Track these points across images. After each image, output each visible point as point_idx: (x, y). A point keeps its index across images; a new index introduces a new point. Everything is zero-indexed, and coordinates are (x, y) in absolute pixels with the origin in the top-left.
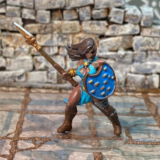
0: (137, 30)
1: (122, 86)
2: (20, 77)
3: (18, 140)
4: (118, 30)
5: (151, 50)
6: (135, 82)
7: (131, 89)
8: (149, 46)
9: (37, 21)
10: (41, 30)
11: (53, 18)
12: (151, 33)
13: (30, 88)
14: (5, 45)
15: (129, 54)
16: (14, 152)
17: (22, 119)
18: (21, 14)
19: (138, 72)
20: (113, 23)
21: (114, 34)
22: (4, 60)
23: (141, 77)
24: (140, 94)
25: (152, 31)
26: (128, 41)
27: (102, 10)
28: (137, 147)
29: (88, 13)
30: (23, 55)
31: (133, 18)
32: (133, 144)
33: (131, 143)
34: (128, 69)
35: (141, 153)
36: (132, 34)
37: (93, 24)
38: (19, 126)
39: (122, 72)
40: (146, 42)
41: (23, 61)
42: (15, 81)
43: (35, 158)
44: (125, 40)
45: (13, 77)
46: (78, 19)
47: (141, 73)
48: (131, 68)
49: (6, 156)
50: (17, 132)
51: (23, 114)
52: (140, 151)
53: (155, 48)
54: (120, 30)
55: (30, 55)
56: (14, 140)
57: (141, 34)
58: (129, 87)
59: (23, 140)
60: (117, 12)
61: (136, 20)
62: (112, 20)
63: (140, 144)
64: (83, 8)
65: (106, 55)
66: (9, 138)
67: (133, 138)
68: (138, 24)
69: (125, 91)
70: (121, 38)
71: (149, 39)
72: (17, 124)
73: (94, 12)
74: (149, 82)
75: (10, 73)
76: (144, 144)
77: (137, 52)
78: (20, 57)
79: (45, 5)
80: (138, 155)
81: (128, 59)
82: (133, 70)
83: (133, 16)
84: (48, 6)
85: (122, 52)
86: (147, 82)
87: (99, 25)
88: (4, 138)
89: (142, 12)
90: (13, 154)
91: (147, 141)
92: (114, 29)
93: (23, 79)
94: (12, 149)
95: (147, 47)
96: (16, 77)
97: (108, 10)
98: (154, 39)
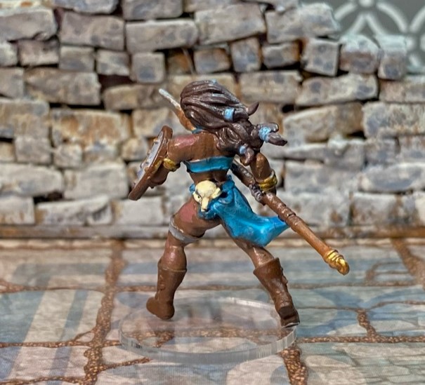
0: (372, 89)
1: (344, 224)
2: (98, 214)
3: (104, 346)
4: (326, 90)
5: (408, 135)
6: (375, 212)
7: (365, 229)
8: (402, 126)
9: (132, 78)
10: (144, 99)
11: (171, 69)
12: (404, 94)
13: (123, 239)
14: (61, 139)
15: (356, 146)
16: (95, 371)
17: (110, 304)
18: (96, 63)
19: (379, 188)
20: (314, 75)
21: (316, 100)
22: (58, 175)
23: (386, 200)
24: (388, 241)
25: (406, 90)
26: (351, 115)
27: (284, 46)
28: (389, 348)
29: (254, 54)
30: (103, 162)
31: (361, 60)
32: (379, 342)
33: (374, 340)
34: (354, 183)
35: (399, 359)
36: (360, 97)
37: (266, 78)
38: (103, 318)
39: (340, 189)
40: (393, 116)
41: (104, 174)
42: (86, 225)
43: (146, 380)
44: (345, 113)
45: (80, 214)
46: (231, 70)
47: (388, 190)
48: (361, 179)
49: (79, 378)
50: (99, 330)
51: (111, 294)
52: (396, 355)
53: (416, 128)
54: (330, 91)
55: (120, 160)
56: (93, 347)
57: (381, 97)
58: (358, 225)
59: (116, 345)
60: (320, 49)
61: (368, 64)
62: (310, 67)
63: (395, 342)
64: (242, 43)
65: (302, 152)
66: (82, 344)
67: (377, 331)
68: (371, 74)
69: (351, 235)
70: (333, 109)
71: (401, 109)
72: (99, 313)
73: (268, 51)
74: (406, 210)
75: (74, 207)
76: (405, 341)
77: (375, 140)
78: (97, 167)
79: (150, 40)
80: (392, 363)
81: (354, 159)
82: (366, 183)
83: (359, 55)
84: (157, 42)
85: (337, 142)
86: (401, 212)
87: (280, 80)
88: (70, 343)
89: (379, 47)
90: (94, 374)
91: (412, 335)
92: (315, 89)
93: (106, 219)
94: (92, 365)
95: (397, 128)
96: (87, 214)
97: (300, 45)
98: (412, 109)
